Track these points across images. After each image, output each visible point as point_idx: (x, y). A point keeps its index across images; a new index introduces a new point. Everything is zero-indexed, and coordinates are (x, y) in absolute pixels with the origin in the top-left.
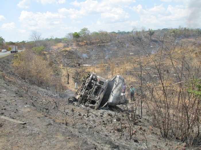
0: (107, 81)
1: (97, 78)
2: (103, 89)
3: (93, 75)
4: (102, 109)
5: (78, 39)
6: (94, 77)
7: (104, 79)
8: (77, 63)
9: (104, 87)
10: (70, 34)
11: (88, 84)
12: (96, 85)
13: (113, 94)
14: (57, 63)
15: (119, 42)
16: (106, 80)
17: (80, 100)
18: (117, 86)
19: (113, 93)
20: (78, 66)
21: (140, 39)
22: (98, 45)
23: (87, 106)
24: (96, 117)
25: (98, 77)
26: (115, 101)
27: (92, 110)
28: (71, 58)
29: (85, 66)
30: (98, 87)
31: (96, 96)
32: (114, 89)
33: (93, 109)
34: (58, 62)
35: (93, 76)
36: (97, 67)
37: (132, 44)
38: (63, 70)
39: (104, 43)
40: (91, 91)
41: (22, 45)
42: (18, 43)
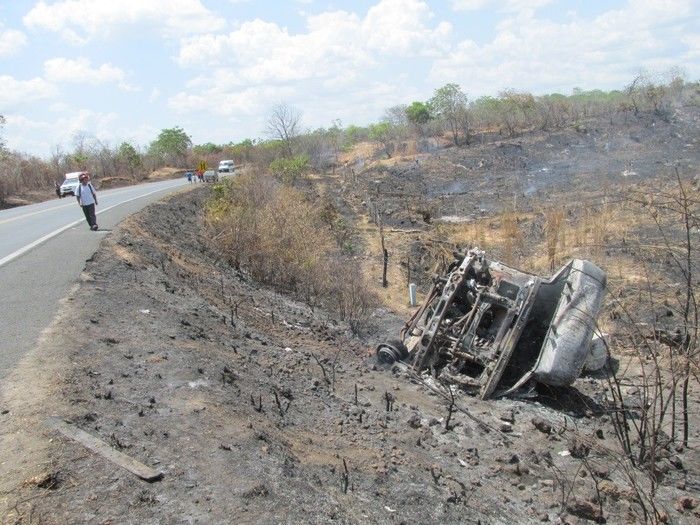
0: (530, 282)
1: (491, 272)
2: (516, 317)
3: (475, 259)
4: (510, 397)
5: (425, 127)
6: (478, 266)
7: (519, 273)
8: (419, 212)
9: (518, 307)
10: (395, 111)
11: (451, 293)
12: (484, 298)
13: (557, 341)
14: (352, 213)
15: (578, 131)
16: (528, 279)
17: (420, 357)
18: (572, 306)
19: (555, 332)
20: (422, 222)
21: (662, 115)
22: (498, 143)
23: (447, 383)
24: (481, 434)
25: (495, 266)
26: (565, 368)
27: (466, 401)
28: (398, 192)
29: (449, 223)
30: (493, 305)
31: (484, 342)
32: (562, 317)
33: (473, 395)
34: (355, 209)
35: (472, 263)
36: (491, 226)
37: (632, 138)
38: (368, 237)
39: (518, 135)
40: (464, 321)
41: (244, 153)
42: (231, 149)
